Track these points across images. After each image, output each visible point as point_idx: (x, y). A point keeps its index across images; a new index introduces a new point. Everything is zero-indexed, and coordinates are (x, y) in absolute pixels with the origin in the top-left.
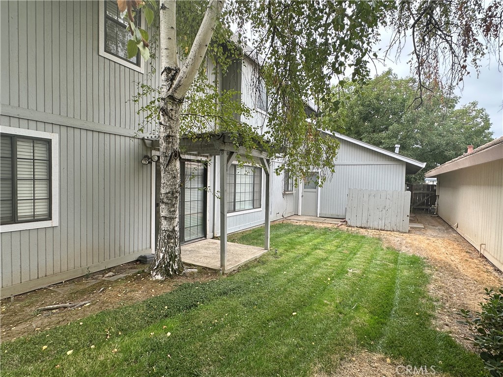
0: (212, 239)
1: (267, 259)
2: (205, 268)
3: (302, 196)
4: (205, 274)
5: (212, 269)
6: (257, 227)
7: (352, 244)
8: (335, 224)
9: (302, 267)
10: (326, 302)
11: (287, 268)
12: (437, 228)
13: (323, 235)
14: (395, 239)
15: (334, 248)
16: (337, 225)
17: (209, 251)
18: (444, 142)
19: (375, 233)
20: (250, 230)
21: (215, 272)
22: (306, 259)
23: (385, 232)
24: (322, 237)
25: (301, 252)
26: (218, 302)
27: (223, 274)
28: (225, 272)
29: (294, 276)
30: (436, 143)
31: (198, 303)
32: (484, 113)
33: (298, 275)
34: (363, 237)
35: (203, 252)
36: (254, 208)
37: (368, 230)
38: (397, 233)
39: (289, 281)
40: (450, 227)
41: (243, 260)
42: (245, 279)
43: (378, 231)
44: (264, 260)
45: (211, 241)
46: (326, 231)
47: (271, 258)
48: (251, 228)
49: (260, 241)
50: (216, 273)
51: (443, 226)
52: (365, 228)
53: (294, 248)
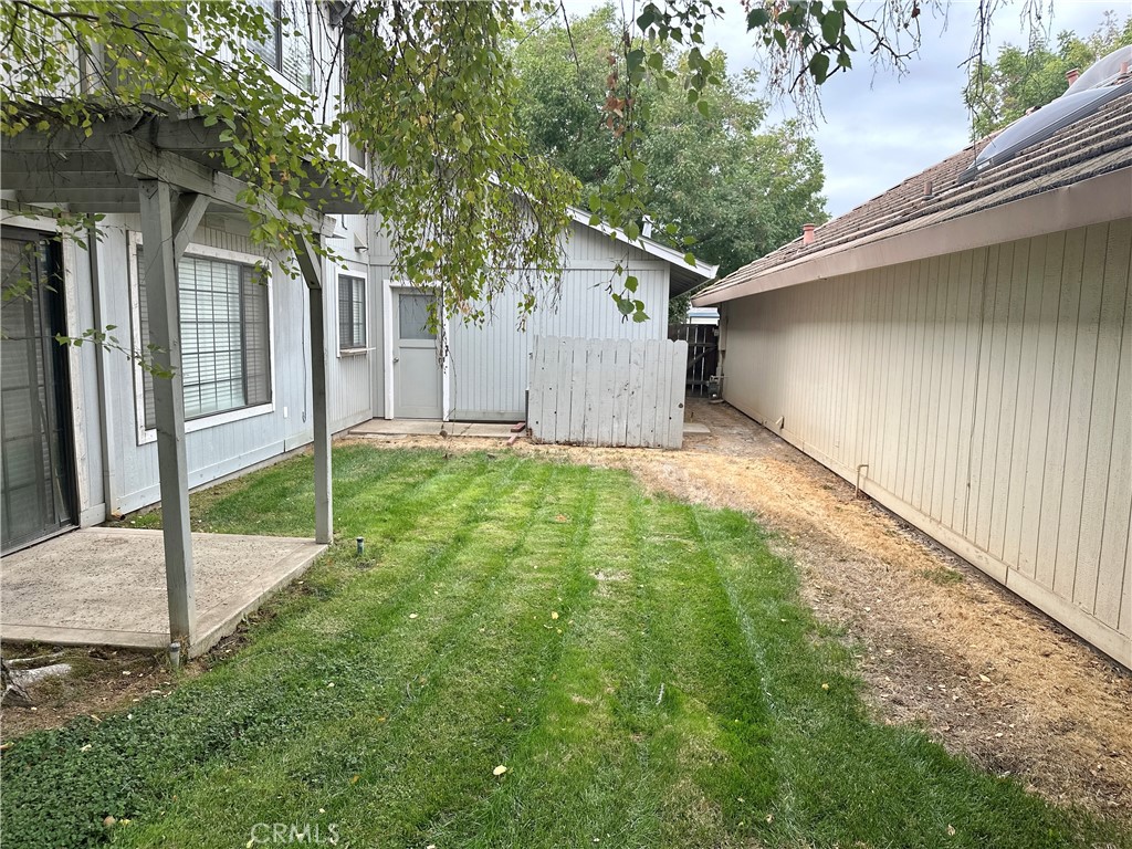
0: (102, 525)
1: (333, 574)
2: (102, 651)
3: (396, 361)
4: (106, 676)
5: (133, 651)
6: (261, 466)
7: (567, 494)
8: (499, 438)
9: (461, 588)
10: (576, 699)
11: (412, 597)
12: (735, 432)
13: (479, 475)
14: (663, 468)
15: (525, 512)
16: (505, 442)
17: (102, 578)
18: (735, 217)
19: (611, 456)
20: (240, 480)
21: (147, 659)
22: (461, 557)
23: (631, 451)
24: (478, 480)
25: (437, 535)
26: (197, 795)
27: (185, 661)
28: (193, 653)
29: (448, 624)
30: (717, 218)
31: (110, 820)
32: (811, 149)
33: (458, 619)
34: (586, 470)
35: (75, 584)
36: (248, 405)
37: (590, 450)
38: (657, 451)
39: (437, 645)
40: (761, 426)
41: (252, 594)
42: (280, 666)
43: (614, 450)
44: (324, 580)
45: (101, 536)
46: (483, 462)
47: (347, 572)
48: (242, 473)
49: (288, 516)
50: (154, 663)
51: (745, 425)
52: (578, 444)
53: (413, 527)
